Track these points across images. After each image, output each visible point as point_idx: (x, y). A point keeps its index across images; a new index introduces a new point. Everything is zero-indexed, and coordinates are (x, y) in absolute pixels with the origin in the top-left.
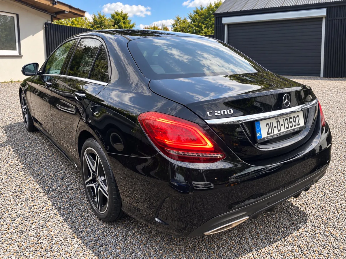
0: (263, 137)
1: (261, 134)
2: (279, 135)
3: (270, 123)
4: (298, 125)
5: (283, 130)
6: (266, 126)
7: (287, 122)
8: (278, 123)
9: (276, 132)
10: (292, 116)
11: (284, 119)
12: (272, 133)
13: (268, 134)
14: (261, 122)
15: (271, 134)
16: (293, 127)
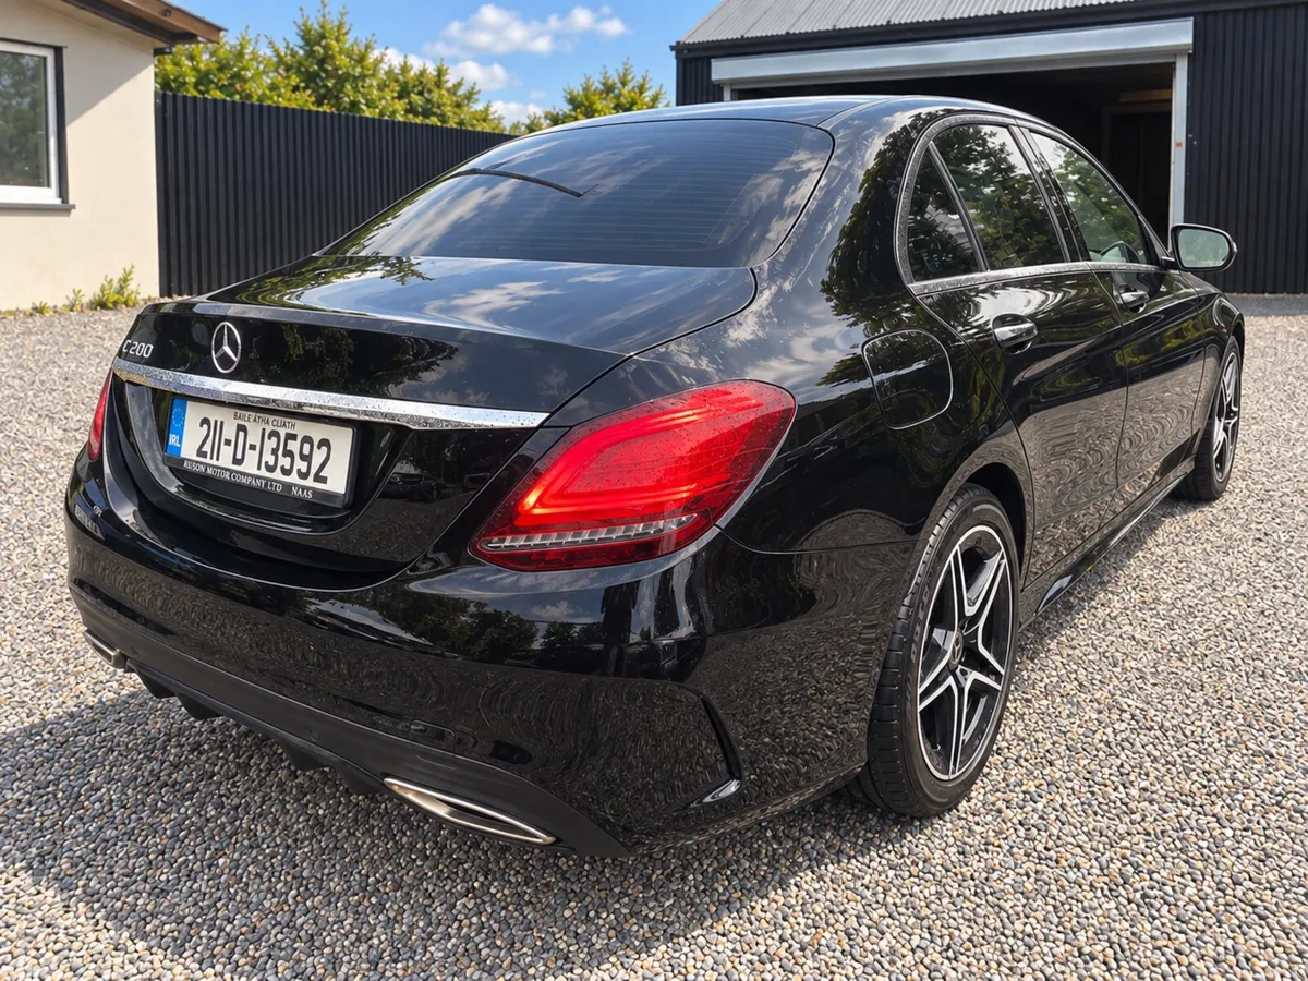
0: (183, 454)
1: (180, 442)
2: (228, 476)
3: (216, 422)
4: (314, 480)
5: (250, 465)
7: (275, 446)
8: (242, 434)
9: (226, 460)
10: (302, 428)
11: (264, 431)
12: (212, 456)
13: (200, 452)
15: (208, 460)
16: (294, 478)
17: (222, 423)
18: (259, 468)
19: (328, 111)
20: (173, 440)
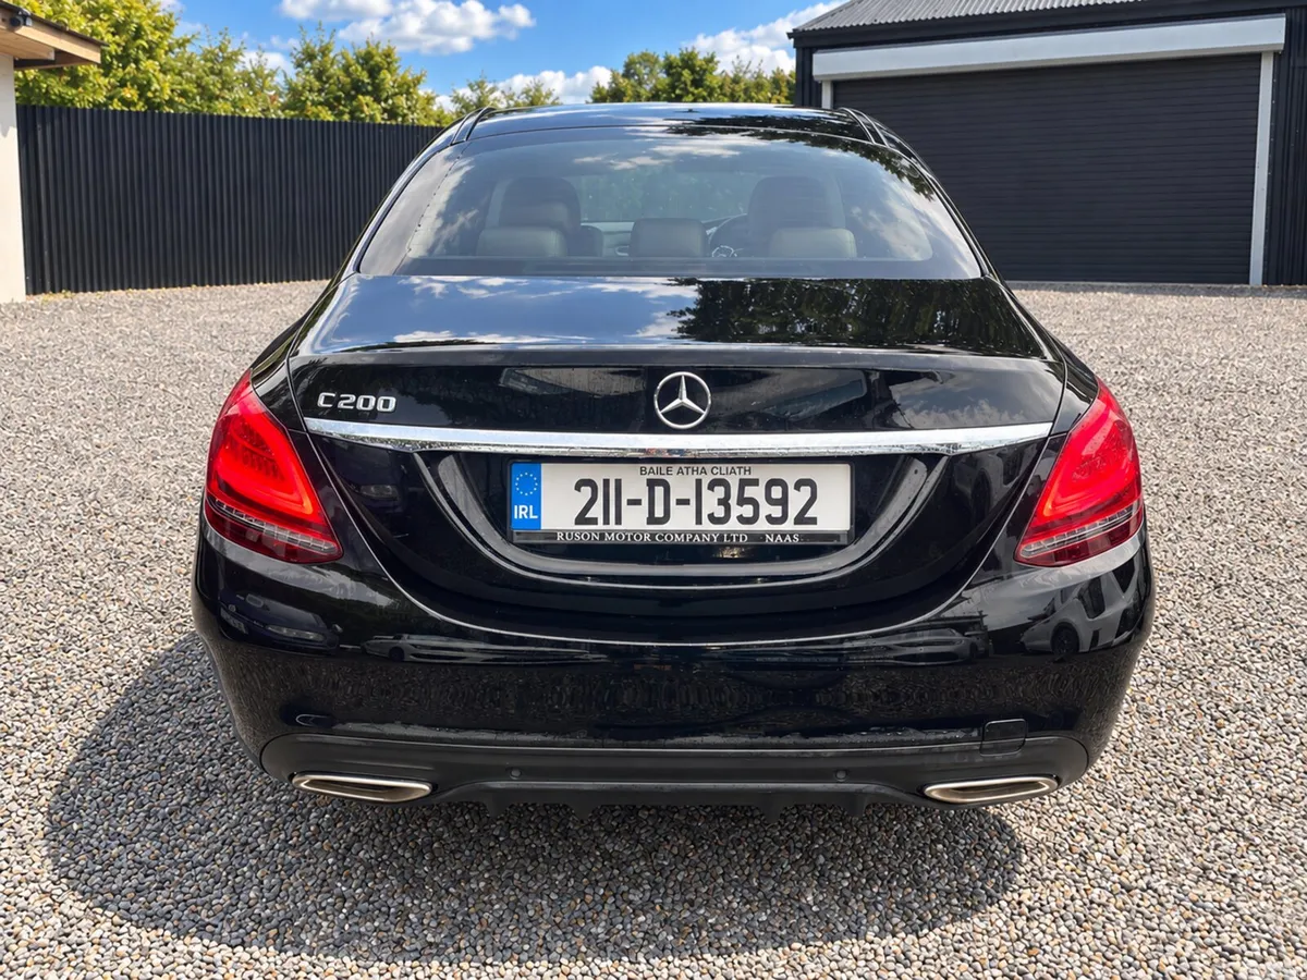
0: (546, 525)
1: (537, 511)
2: (647, 538)
3: (606, 482)
4: (796, 523)
5: (682, 521)
6: (578, 488)
7: (722, 496)
8: (659, 491)
9: (634, 521)
10: (764, 473)
11: (699, 482)
12: (606, 522)
13: (582, 519)
14: (545, 468)
15: (600, 526)
16: (762, 525)
17: (618, 482)
18: (699, 521)
19: (283, 117)
20: (520, 512)
